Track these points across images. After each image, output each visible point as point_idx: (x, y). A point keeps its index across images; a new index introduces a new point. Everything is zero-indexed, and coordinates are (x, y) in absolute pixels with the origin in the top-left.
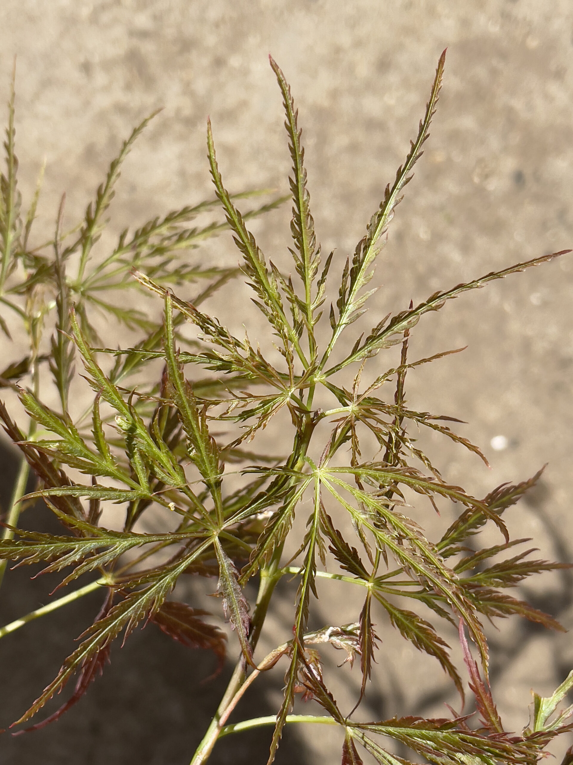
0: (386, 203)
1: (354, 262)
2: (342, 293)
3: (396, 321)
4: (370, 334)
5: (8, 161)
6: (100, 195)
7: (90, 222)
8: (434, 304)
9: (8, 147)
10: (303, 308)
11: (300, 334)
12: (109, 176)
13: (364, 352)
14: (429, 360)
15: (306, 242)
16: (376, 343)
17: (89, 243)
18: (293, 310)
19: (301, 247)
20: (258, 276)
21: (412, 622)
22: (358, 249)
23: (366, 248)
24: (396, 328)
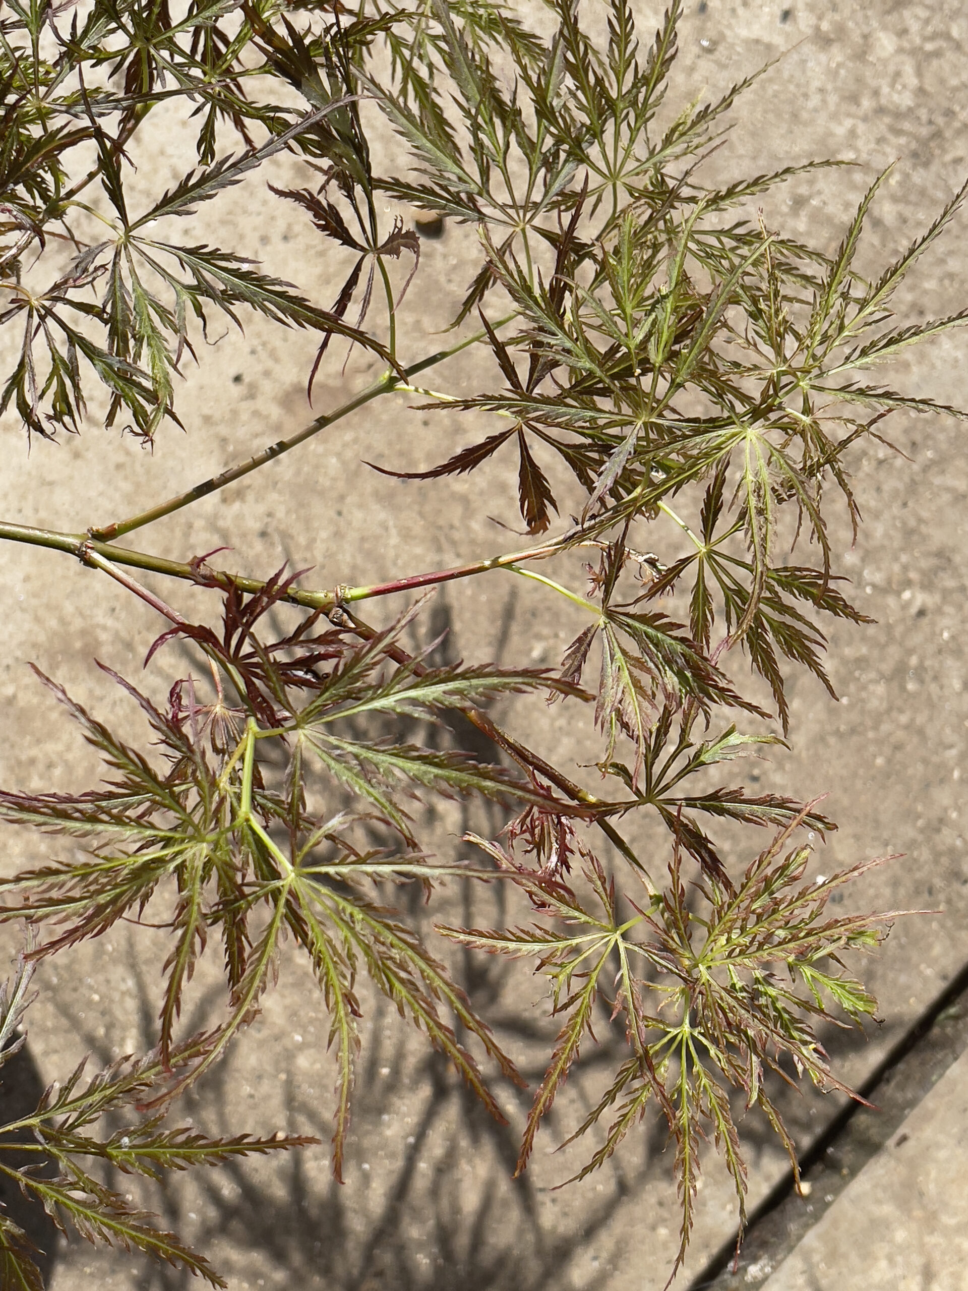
0: (954, 319)
1: (899, 335)
2: (873, 344)
3: (887, 395)
4: (863, 386)
5: (724, 100)
6: (756, 182)
7: (730, 193)
8: (921, 406)
9: (734, 91)
10: (841, 328)
11: (821, 344)
12: (776, 175)
13: (848, 396)
14: (883, 441)
15: (884, 289)
16: (861, 398)
17: (714, 207)
18: (832, 323)
19: (878, 290)
20: (832, 281)
21: (704, 605)
22: (909, 329)
23: (915, 334)
24: (882, 400)
